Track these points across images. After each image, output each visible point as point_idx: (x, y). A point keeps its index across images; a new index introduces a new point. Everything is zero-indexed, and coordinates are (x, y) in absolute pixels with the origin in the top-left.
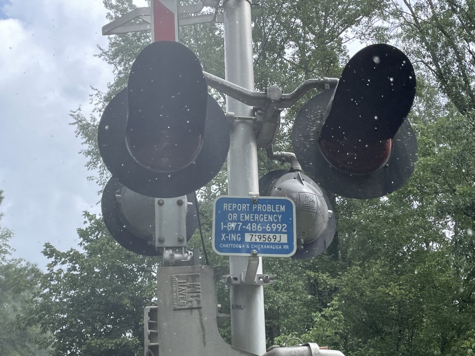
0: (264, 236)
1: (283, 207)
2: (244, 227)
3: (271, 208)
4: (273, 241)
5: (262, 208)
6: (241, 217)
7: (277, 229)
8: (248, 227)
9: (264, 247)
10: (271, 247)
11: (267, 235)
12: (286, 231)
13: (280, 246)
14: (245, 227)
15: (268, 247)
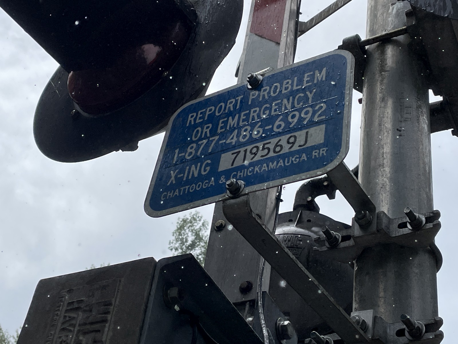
0: (266, 146)
1: (320, 73)
2: (221, 142)
3: (292, 84)
4: (285, 150)
5: (269, 92)
6: (221, 125)
7: (301, 119)
8: (232, 139)
9: (260, 169)
10: (281, 163)
12: (323, 118)
13: (304, 155)
14: (224, 141)
15: (272, 165)
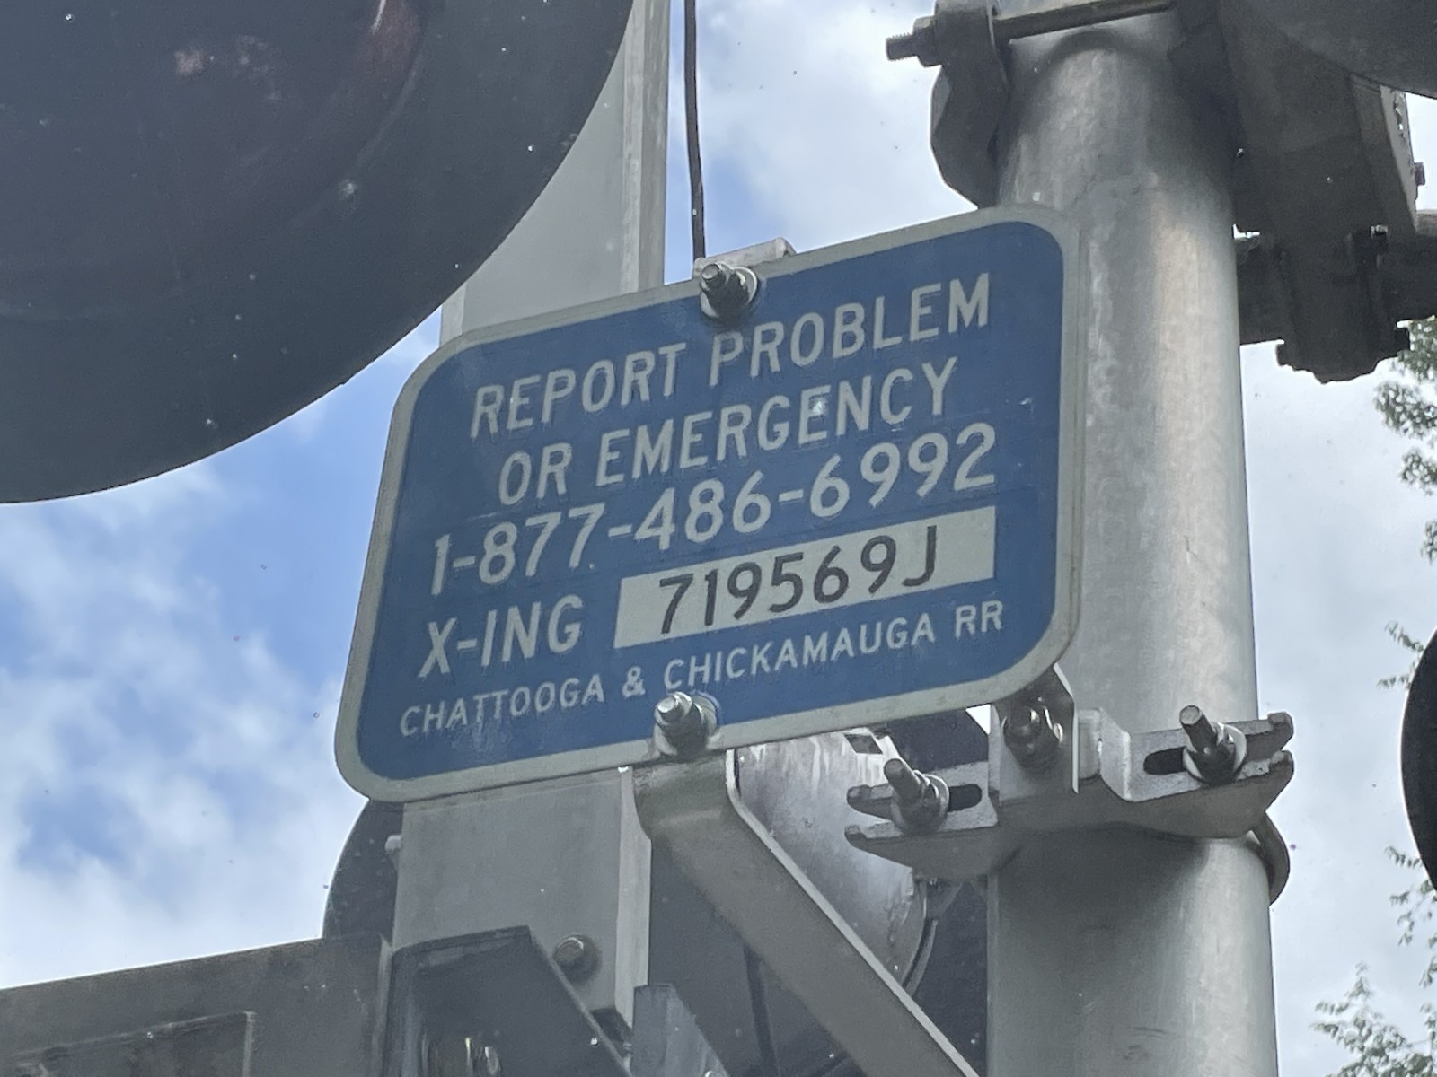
0: (788, 568)
1: (969, 291)
2: (614, 532)
3: (868, 326)
4: (858, 592)
5: (784, 349)
7: (908, 478)
8: (657, 528)
9: (772, 657)
10: (844, 642)
11: (814, 552)
12: (989, 479)
13: (925, 619)
14: (627, 529)
15: (814, 649)
